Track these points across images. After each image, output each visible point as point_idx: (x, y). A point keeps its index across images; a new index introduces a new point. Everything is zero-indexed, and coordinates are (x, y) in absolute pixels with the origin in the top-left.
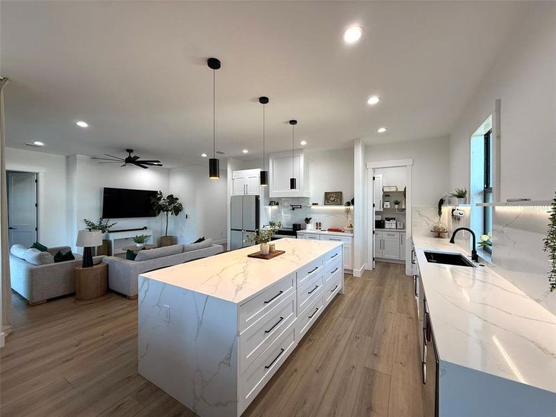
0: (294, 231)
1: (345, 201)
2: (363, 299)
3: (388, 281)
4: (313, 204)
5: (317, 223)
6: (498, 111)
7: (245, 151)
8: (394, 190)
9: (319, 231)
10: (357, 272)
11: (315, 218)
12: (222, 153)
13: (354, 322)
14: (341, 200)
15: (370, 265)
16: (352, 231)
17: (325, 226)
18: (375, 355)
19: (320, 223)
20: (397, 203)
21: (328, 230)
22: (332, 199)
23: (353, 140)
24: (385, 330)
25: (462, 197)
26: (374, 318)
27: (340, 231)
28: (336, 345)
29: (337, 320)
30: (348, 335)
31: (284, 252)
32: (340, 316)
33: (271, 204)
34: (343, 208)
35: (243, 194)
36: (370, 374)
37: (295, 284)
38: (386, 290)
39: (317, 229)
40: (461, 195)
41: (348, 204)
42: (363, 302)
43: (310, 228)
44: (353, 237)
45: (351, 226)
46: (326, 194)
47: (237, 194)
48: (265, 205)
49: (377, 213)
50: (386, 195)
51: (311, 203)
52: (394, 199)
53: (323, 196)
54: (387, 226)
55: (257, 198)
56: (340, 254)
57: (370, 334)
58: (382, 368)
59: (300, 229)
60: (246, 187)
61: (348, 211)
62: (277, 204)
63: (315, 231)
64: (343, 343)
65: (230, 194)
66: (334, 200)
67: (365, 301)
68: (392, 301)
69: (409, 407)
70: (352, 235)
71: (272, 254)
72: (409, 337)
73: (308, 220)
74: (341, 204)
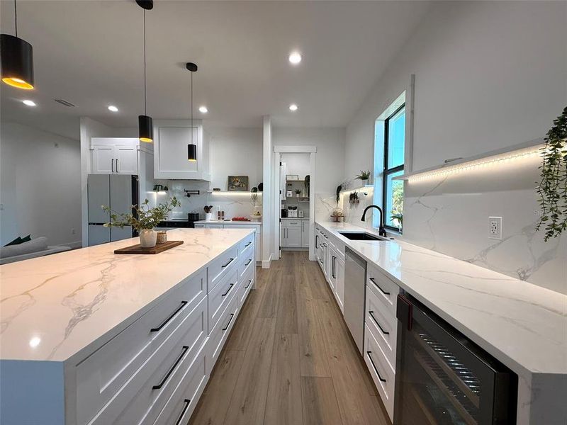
0: (190, 221)
1: (251, 187)
2: (278, 290)
3: (296, 268)
4: (214, 189)
5: (219, 212)
6: (413, 86)
7: (113, 109)
8: (296, 179)
9: (221, 221)
10: (266, 264)
11: (217, 207)
12: (68, 105)
13: (275, 320)
14: (247, 186)
15: (277, 254)
16: (260, 220)
17: (229, 215)
18: (308, 355)
19: (223, 212)
20: (298, 192)
21: (233, 220)
22: (237, 184)
23: (263, 117)
24: (309, 321)
25: (367, 179)
26: (294, 311)
27: (246, 220)
28: (260, 357)
29: (255, 322)
30: (272, 338)
31: (182, 243)
32: (257, 316)
33: (156, 188)
34: (249, 194)
35: (109, 171)
36: (310, 383)
37: (205, 285)
38: (297, 277)
39: (219, 218)
40: (365, 177)
41: (255, 190)
42: (278, 295)
43: (211, 217)
44: (261, 225)
45: (259, 214)
46: (230, 178)
47: (99, 171)
48: (147, 190)
49: (283, 202)
50: (289, 184)
51: (211, 188)
52: (295, 188)
53: (226, 180)
54: (290, 215)
55: (134, 179)
56: (253, 242)
57: (295, 331)
58: (319, 371)
59: (198, 220)
60: (114, 162)
61: (255, 198)
62: (166, 189)
63: (217, 221)
64: (268, 352)
65: (87, 170)
66: (239, 186)
67: (280, 293)
68: (305, 288)
69: (362, 413)
70: (260, 223)
71: (161, 246)
72: (332, 323)
73: (207, 209)
74: (247, 190)
